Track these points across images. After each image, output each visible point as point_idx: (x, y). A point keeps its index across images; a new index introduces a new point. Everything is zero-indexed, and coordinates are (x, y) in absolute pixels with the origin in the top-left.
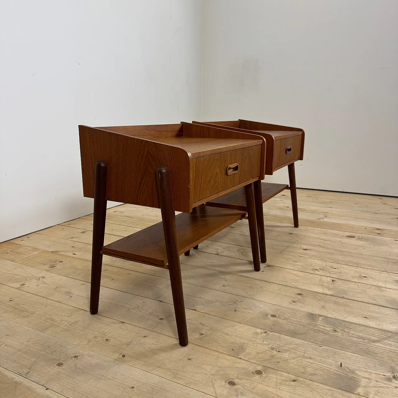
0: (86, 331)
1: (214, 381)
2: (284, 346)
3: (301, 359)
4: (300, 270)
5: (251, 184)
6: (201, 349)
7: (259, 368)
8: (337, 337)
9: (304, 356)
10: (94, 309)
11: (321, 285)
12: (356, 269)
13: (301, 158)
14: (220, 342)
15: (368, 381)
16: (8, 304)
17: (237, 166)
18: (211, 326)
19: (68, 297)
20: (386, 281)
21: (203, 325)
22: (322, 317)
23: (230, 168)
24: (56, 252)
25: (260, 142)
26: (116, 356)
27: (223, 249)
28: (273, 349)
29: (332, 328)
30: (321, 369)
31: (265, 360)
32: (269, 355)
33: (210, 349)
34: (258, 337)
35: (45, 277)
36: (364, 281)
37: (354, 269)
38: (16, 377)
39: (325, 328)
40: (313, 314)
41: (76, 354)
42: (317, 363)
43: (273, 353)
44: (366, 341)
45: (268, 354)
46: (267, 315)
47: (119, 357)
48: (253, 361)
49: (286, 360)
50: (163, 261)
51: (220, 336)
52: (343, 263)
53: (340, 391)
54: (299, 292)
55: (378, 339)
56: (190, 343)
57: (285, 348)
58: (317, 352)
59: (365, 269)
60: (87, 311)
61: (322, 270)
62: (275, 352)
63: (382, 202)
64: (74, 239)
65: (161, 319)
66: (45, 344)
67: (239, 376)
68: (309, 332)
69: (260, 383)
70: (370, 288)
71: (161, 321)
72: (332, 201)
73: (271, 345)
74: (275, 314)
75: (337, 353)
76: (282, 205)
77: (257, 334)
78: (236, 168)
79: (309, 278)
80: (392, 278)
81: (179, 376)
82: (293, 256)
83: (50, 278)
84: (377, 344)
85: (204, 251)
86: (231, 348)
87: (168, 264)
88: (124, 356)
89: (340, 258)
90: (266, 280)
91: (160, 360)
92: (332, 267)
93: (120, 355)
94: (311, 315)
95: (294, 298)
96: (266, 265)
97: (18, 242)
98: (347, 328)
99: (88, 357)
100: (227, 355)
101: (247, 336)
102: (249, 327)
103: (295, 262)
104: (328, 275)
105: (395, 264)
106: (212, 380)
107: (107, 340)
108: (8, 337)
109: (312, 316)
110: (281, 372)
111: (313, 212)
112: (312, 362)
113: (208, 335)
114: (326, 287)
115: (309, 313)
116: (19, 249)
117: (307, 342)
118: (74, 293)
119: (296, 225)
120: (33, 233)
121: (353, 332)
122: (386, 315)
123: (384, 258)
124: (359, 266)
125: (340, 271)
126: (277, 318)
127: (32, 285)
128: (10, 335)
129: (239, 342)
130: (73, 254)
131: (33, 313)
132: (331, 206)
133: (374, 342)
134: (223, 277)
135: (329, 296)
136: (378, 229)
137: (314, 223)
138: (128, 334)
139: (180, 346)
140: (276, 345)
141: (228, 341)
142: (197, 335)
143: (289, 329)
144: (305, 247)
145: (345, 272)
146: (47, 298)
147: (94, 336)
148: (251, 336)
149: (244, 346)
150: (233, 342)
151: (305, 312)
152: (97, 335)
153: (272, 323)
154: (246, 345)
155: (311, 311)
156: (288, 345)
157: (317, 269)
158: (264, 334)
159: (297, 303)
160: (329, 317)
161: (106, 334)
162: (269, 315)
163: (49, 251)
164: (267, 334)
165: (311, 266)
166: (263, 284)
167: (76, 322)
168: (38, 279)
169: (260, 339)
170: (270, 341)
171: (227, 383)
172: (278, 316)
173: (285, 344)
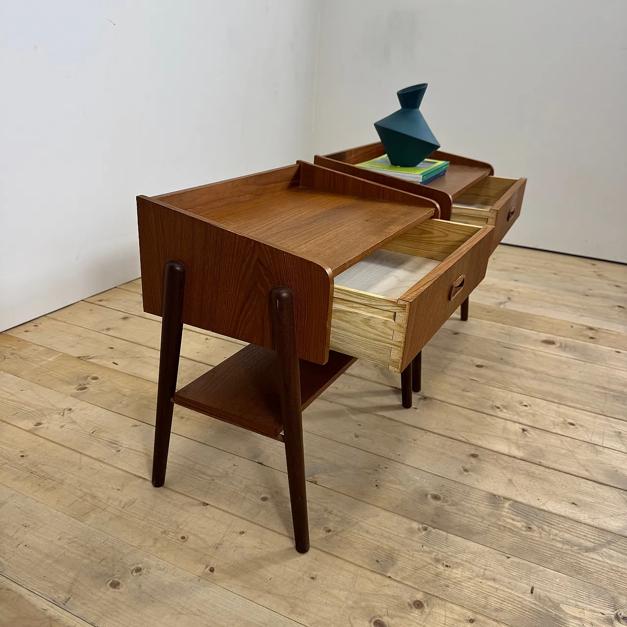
0: (148, 520)
1: (352, 621)
2: (455, 557)
3: (480, 580)
4: (473, 408)
6: (329, 559)
7: (419, 596)
8: (532, 539)
9: (484, 575)
10: (158, 478)
11: (505, 438)
12: (558, 407)
14: (357, 546)
15: (579, 623)
16: (20, 462)
18: (342, 514)
19: (114, 451)
20: (603, 434)
21: (330, 513)
22: (510, 502)
24: (85, 357)
26: (200, 569)
28: (437, 561)
29: (525, 522)
30: (510, 601)
31: (427, 582)
32: (433, 573)
33: (344, 559)
34: (414, 539)
35: (73, 408)
36: (571, 432)
37: (554, 406)
38: (49, 608)
39: (514, 523)
40: (495, 495)
41: (138, 564)
42: (505, 590)
43: (438, 568)
44: (576, 548)
45: (430, 571)
46: (426, 495)
47: (205, 572)
48: (409, 584)
49: (457, 583)
51: (357, 536)
52: (538, 395)
54: (473, 452)
55: (593, 545)
56: (312, 547)
57: (456, 560)
58: (505, 568)
59: (572, 409)
60: (147, 480)
61: (507, 409)
62: (441, 568)
63: (595, 272)
64: (111, 333)
65: (264, 499)
66: (87, 545)
67: (390, 612)
68: (491, 530)
70: (579, 447)
71: (264, 503)
73: (435, 553)
74: (438, 494)
75: (533, 571)
77: (411, 531)
79: (487, 423)
80: (613, 427)
81: (299, 610)
82: (461, 378)
83: (82, 412)
84: (592, 555)
86: (375, 558)
87: (283, 434)
88: (212, 570)
89: (534, 384)
90: (421, 426)
91: (269, 579)
92: (521, 403)
93: (206, 568)
94: (492, 497)
95: (466, 463)
96: (420, 397)
97: (20, 334)
98: (547, 522)
99: (158, 571)
100: (371, 571)
101: (397, 535)
102: (400, 518)
103: (464, 390)
104: (516, 418)
105: (618, 400)
106: (349, 618)
107: (183, 538)
108: (26, 529)
109: (495, 500)
110: (452, 605)
111: (489, 288)
112: (497, 586)
113: (338, 533)
114: (513, 443)
115: (489, 493)
116: (23, 350)
117: (488, 549)
118: (122, 443)
119: (465, 315)
120: (44, 317)
121: (556, 532)
122: (604, 500)
123: (601, 388)
124: (563, 402)
125: (533, 411)
126: (442, 503)
127: (53, 426)
128: (28, 525)
129: (385, 547)
130: (114, 363)
131: (62, 482)
132: (517, 276)
133: (586, 552)
134: (354, 418)
135: (519, 461)
136: (591, 329)
137: (491, 312)
138: (215, 526)
139: (296, 551)
140: (442, 554)
141: (368, 545)
142: (321, 531)
143: (460, 523)
144: (479, 362)
145: (541, 413)
146: (81, 453)
147: (163, 530)
148: (403, 536)
149: (394, 555)
150: (377, 547)
151: (483, 491)
152: (166, 529)
153: (434, 511)
154: (396, 552)
155: (491, 490)
156: (460, 553)
157: (498, 406)
158: (424, 532)
159: (470, 473)
160: (520, 503)
161: (181, 527)
162: (429, 496)
163: (73, 357)
164: (427, 532)
165: (489, 399)
166: (418, 434)
167: (132, 503)
168: (62, 414)
169: (418, 542)
170: (433, 546)
171: (372, 624)
172: (442, 499)
173: (456, 553)
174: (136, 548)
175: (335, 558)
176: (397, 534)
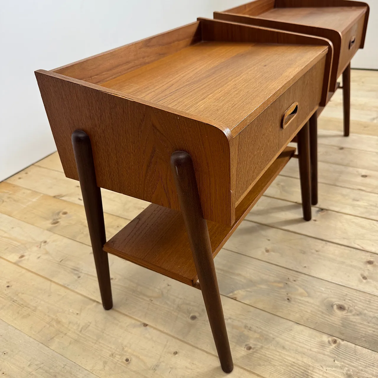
0: (100, 343)
14: (275, 363)
16: (6, 292)
18: (260, 330)
19: (76, 277)
21: (250, 330)
24: (58, 196)
34: (326, 353)
35: (48, 240)
46: (332, 306)
50: (193, 281)
51: (274, 352)
54: (369, 259)
60: (99, 303)
65: (193, 318)
66: (51, 371)
71: (193, 321)
73: (346, 369)
74: (343, 304)
77: (322, 345)
82: (350, 188)
83: (54, 243)
86: (291, 375)
90: (321, 238)
95: (364, 271)
96: (318, 209)
97: (15, 181)
101: (310, 350)
102: (311, 331)
103: (354, 200)
107: (127, 360)
108: (6, 356)
113: (257, 350)
116: (16, 194)
118: (82, 270)
119: (347, 133)
120: (32, 166)
126: (347, 313)
127: (32, 257)
128: (7, 353)
129: (300, 363)
130: (79, 199)
131: (35, 309)
134: (264, 233)
137: (368, 126)
138: (153, 347)
139: (222, 371)
140: (353, 368)
141: (285, 362)
142: (243, 349)
143: (365, 334)
146: (51, 281)
147: (110, 353)
148: (315, 350)
149: (310, 371)
150: (293, 363)
152: (114, 351)
153: (341, 322)
154: (311, 368)
156: (369, 367)
158: (334, 345)
159: (369, 280)
161: (126, 349)
162: (335, 307)
163: (50, 196)
164: (336, 345)
166: (319, 245)
167: (86, 326)
168: (39, 246)
169: (329, 356)
170: (343, 360)
172: (347, 308)
173: (366, 367)
174: (89, 372)
176: (309, 348)
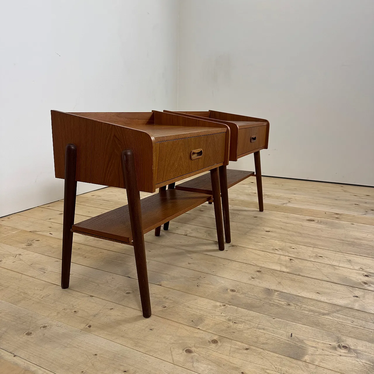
0: (56, 303)
1: (172, 350)
2: (240, 318)
3: (255, 329)
4: (261, 250)
5: (216, 169)
6: (163, 320)
7: (215, 338)
8: (290, 310)
9: (257, 327)
10: (65, 283)
11: (279, 263)
12: (313, 249)
13: (266, 147)
14: (180, 314)
15: (315, 349)
17: (201, 151)
18: (174, 299)
19: (42, 273)
20: (340, 261)
21: (167, 299)
22: (278, 292)
23: (194, 153)
24: (34, 231)
25: (224, 130)
26: (83, 326)
27: (192, 230)
28: (229, 320)
29: (286, 302)
30: (272, 339)
31: (222, 331)
33: (172, 321)
34: (217, 310)
35: (22, 254)
36: (320, 260)
37: (311, 249)
39: (280, 302)
41: (45, 324)
42: (270, 334)
43: (229, 324)
44: (317, 314)
45: (224, 325)
46: (227, 290)
47: (86, 327)
48: (211, 332)
49: (241, 331)
50: (128, 238)
51: (182, 309)
52: (301, 244)
53: (288, 358)
54: (258, 270)
55: (327, 312)
56: (153, 315)
57: (241, 320)
58: (271, 323)
59: (321, 250)
60: (59, 286)
61: (281, 250)
62: (231, 323)
63: (342, 189)
64: (52, 220)
65: (128, 293)
66: (16, 316)
67: (196, 345)
68: (265, 306)
69: (215, 351)
70: (324, 267)
71: (128, 295)
72: (296, 188)
73: (228, 317)
74: (234, 289)
75: (289, 325)
76: (250, 191)
77: (216, 307)
78: (200, 153)
79: (269, 256)
80: (345, 257)
81: (140, 345)
82: (256, 237)
83: (27, 255)
84: (326, 317)
85: (173, 232)
86: (191, 319)
87: (132, 241)
89: (299, 239)
90: (229, 259)
91: (124, 330)
92: (291, 247)
93: (86, 326)
94: (268, 290)
95: (253, 275)
96: (230, 245)
98: (300, 302)
99: (57, 327)
100: (187, 326)
101: (207, 309)
102: (209, 300)
103: (257, 242)
104: (287, 254)
105: (350, 245)
106: (170, 348)
107: (75, 312)
109: (269, 292)
110: (236, 342)
111: (278, 198)
112: (265, 332)
113: (170, 308)
114: (283, 265)
115: (266, 288)
117: (262, 314)
118: (47, 269)
119: (261, 209)
120: (14, 214)
121: (305, 306)
122: (337, 291)
123: (341, 240)
124: (316, 247)
125: (297, 251)
126: (237, 293)
127: (8, 262)
129: (198, 314)
130: (50, 234)
131: (7, 287)
132: (295, 192)
133: (323, 315)
134: (189, 255)
135: (286, 273)
136: (337, 214)
137: (278, 207)
138: (95, 306)
139: (144, 317)
140: (233, 317)
141: (188, 313)
142: (160, 307)
143: (246, 303)
144: (268, 229)
145: (303, 252)
146: (22, 274)
147: (63, 308)
148: (210, 309)
149: (203, 318)
150: (194, 314)
151: (261, 287)
152: (66, 307)
153: (231, 297)
154: (205, 316)
155: (268, 287)
156: (244, 317)
157: (276, 249)
158: (223, 307)
159: (256, 279)
160: (285, 293)
161: (75, 307)
162: (229, 290)
163: (27, 231)
164: (225, 307)
165: (271, 246)
166: (226, 262)
167: (47, 296)
168: (15, 256)
169: (218, 311)
170: (228, 313)
171: (184, 351)
172: (237, 291)
173: (241, 316)
174: (45, 317)
175: (167, 320)
176: (206, 308)
